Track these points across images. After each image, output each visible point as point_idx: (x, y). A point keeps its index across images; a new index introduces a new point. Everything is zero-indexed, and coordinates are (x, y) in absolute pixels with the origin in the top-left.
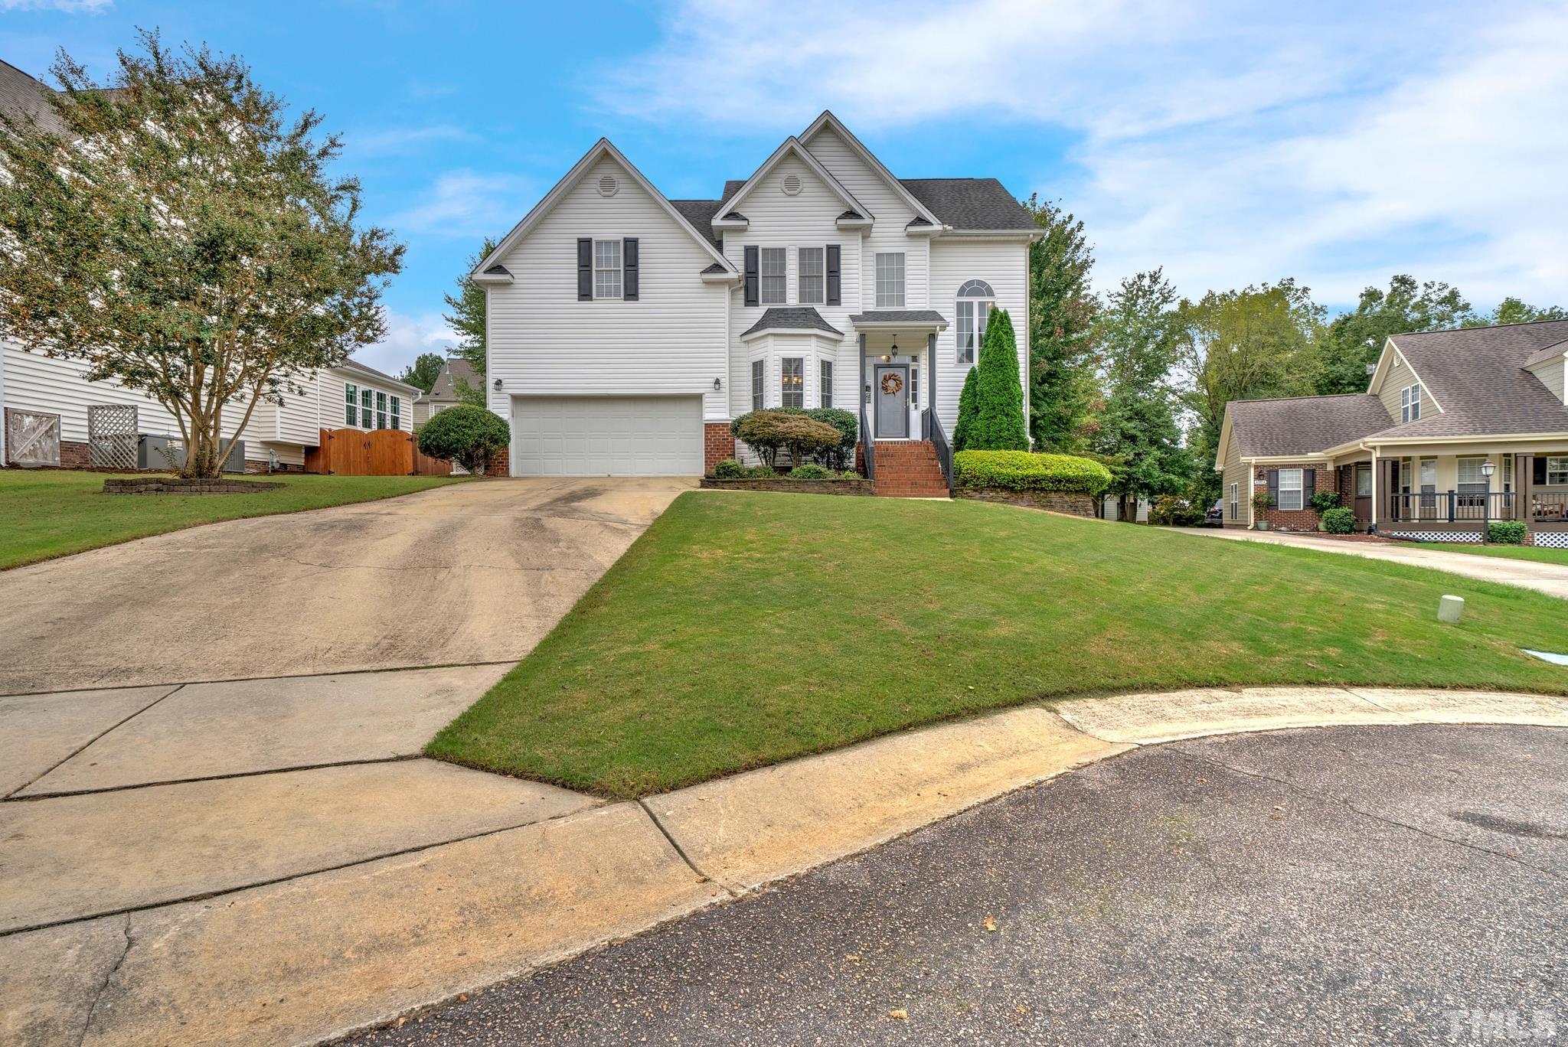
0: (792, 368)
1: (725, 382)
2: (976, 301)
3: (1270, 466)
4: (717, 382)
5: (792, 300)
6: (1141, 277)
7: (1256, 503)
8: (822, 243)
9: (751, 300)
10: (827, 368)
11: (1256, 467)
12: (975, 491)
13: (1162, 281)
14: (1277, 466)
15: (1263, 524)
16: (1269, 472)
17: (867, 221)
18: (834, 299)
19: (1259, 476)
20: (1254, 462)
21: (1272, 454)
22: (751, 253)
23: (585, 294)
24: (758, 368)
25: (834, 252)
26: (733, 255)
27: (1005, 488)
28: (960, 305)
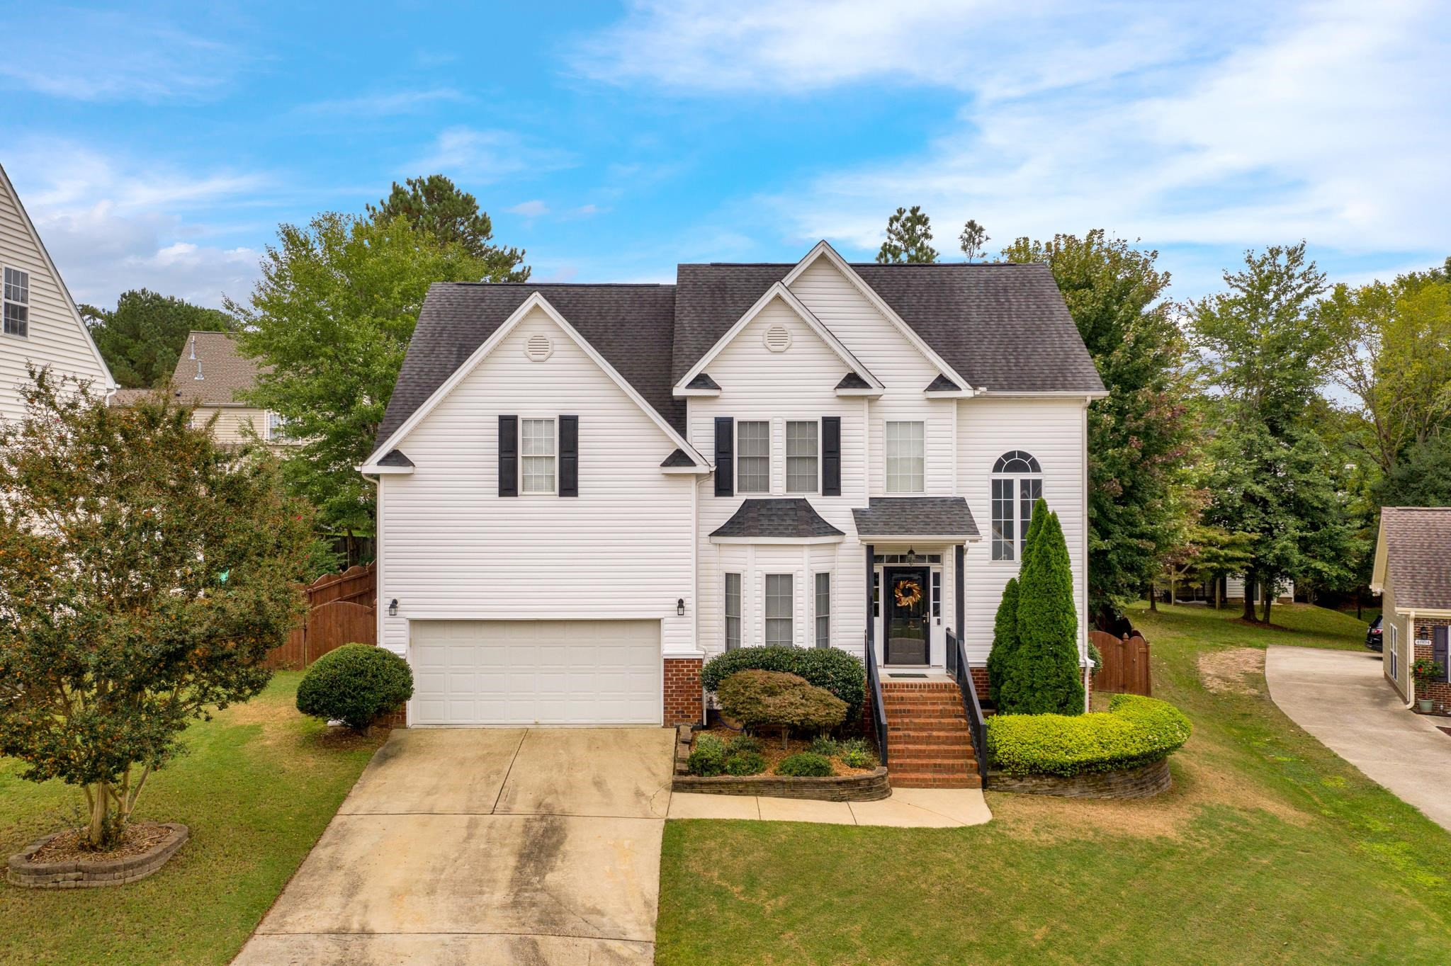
0: (779, 585)
1: (690, 604)
2: (1017, 478)
3: (1436, 620)
4: (681, 602)
5: (778, 489)
6: (1275, 252)
7: (1416, 674)
8: (816, 415)
9: (723, 487)
10: (823, 581)
11: (1417, 620)
12: (1013, 778)
13: (1307, 260)
14: (1446, 621)
15: (1427, 705)
16: (1435, 628)
17: (875, 391)
18: (832, 486)
19: (1421, 634)
20: (1413, 615)
21: (1438, 606)
22: (723, 428)
23: (508, 486)
24: (732, 581)
25: (832, 426)
26: (701, 440)
27: (1050, 774)
28: (996, 484)
